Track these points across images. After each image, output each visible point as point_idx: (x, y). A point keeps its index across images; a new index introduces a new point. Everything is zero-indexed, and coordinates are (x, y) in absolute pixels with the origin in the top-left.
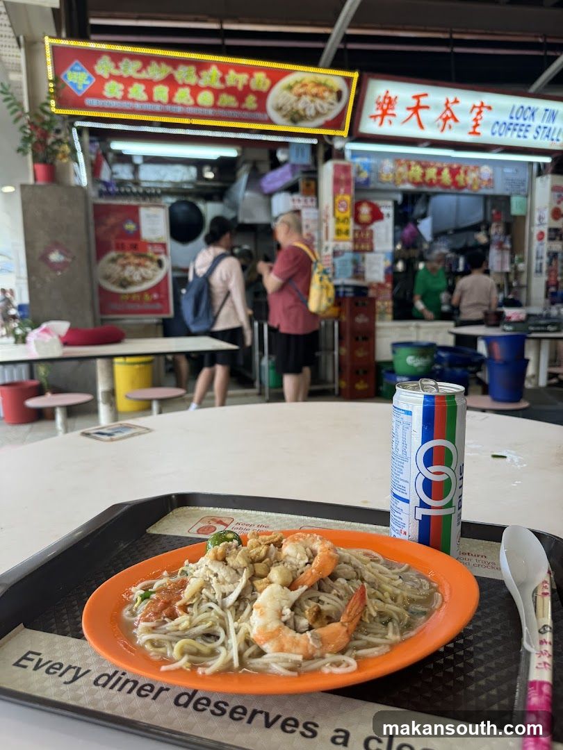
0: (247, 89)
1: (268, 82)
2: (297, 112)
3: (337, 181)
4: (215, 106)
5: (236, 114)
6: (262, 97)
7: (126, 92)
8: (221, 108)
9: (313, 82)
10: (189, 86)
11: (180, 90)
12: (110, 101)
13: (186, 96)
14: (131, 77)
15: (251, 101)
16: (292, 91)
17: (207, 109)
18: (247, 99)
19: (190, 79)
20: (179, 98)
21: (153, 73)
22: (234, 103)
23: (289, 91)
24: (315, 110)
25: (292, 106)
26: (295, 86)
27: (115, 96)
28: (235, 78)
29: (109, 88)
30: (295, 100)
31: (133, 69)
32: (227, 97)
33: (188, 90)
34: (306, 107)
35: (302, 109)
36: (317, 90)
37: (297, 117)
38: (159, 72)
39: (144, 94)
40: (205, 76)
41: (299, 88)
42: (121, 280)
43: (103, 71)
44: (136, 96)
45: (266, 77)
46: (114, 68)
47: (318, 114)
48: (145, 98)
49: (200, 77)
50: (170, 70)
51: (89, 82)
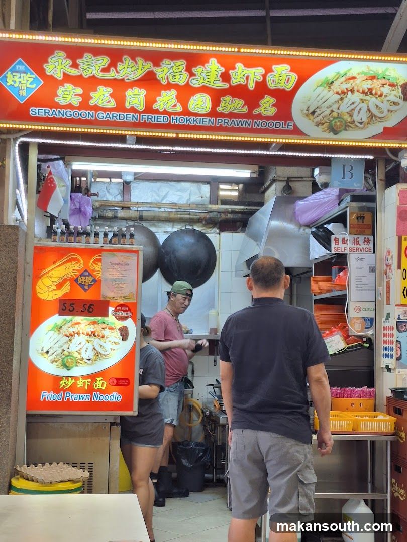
0: (262, 88)
1: (294, 77)
2: (339, 117)
3: (403, 216)
4: (213, 113)
5: (245, 123)
6: (284, 98)
7: (86, 98)
8: (222, 115)
9: (363, 73)
10: (176, 87)
11: (164, 93)
12: (63, 110)
13: (171, 100)
14: (93, 77)
15: (268, 105)
16: (332, 87)
17: (202, 118)
18: (262, 102)
19: (178, 77)
20: (161, 103)
21: (125, 71)
22: (242, 107)
23: (327, 88)
24: (368, 112)
25: (331, 109)
26: (336, 80)
27: (70, 103)
28: (244, 73)
29: (63, 93)
30: (336, 100)
31: (97, 66)
32: (232, 101)
33: (174, 92)
34: (352, 110)
35: (347, 113)
36: (371, 85)
37: (338, 124)
38: (133, 69)
39: (111, 99)
40: (199, 73)
41: (342, 83)
42: (63, 357)
43: (56, 71)
44: (100, 103)
45: (291, 71)
46: (71, 66)
47: (372, 118)
48: (113, 104)
49: (192, 75)
50: (149, 66)
51: (34, 86)
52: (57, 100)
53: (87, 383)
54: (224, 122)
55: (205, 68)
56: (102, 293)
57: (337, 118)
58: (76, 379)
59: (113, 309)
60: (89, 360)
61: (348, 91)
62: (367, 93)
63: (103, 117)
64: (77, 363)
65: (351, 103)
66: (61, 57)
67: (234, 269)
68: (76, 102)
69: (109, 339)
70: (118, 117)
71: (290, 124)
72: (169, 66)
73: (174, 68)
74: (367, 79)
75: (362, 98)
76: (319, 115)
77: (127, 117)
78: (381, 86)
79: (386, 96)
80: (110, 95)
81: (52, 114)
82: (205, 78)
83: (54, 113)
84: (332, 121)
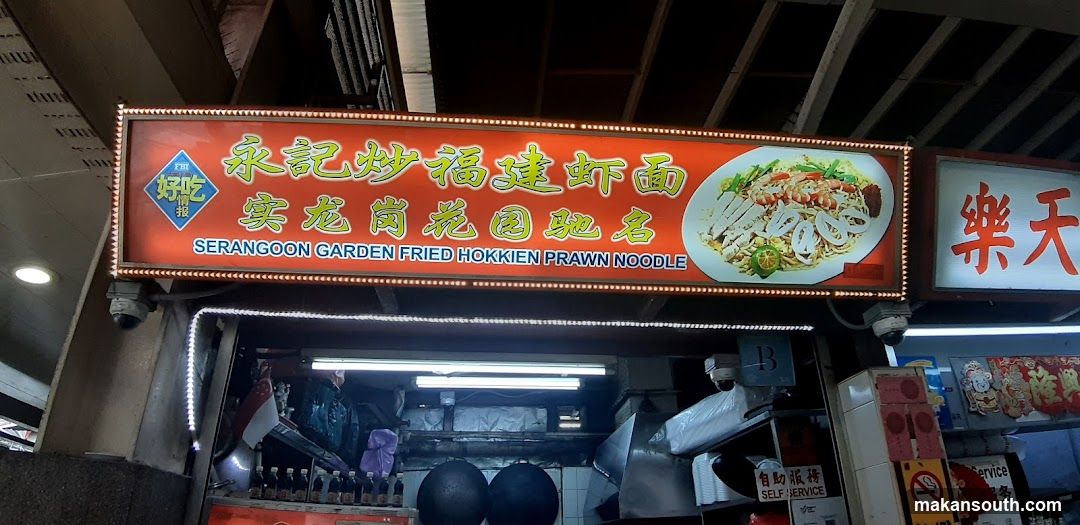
0: (625, 194)
1: (681, 174)
2: (767, 245)
3: (894, 424)
4: (537, 241)
5: (597, 259)
7: (296, 216)
8: (554, 244)
9: (799, 167)
10: (465, 193)
11: (442, 205)
12: (252, 241)
13: (456, 219)
14: (309, 179)
15: (637, 224)
16: (749, 192)
17: (516, 251)
18: (626, 220)
19: (468, 176)
20: (439, 224)
21: (369, 168)
22: (591, 229)
23: (741, 192)
24: (816, 237)
25: (752, 230)
26: (754, 180)
27: (265, 228)
28: (589, 168)
29: (252, 210)
30: (759, 215)
31: (318, 159)
32: (571, 217)
33: (461, 204)
34: (790, 232)
35: (781, 238)
36: (814, 188)
37: (767, 257)
38: (384, 162)
39: (341, 219)
40: (508, 167)
41: (765, 185)
43: (241, 169)
44: (321, 225)
45: (673, 164)
46: (269, 160)
47: (823, 247)
48: (345, 228)
49: (495, 171)
50: (413, 156)
51: (203, 198)
52: (241, 222)
54: (559, 258)
55: (519, 159)
57: (763, 248)
61: (777, 198)
62: (810, 203)
63: (327, 251)
65: (784, 220)
66: (253, 145)
68: (277, 224)
70: (355, 253)
71: (680, 260)
72: (451, 157)
73: (461, 160)
74: (806, 179)
75: (803, 210)
76: (732, 241)
77: (372, 252)
78: (830, 190)
79: (842, 209)
80: (340, 211)
81: (233, 249)
82: (519, 176)
83: (236, 247)
84: (755, 252)
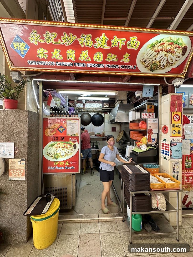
0: (125, 49)
1: (139, 43)
2: (155, 63)
3: (173, 105)
4: (104, 62)
5: (117, 66)
6: (134, 54)
7: (50, 55)
8: (107, 63)
9: (168, 41)
10: (88, 48)
11: (83, 52)
12: (41, 61)
13: (86, 55)
14: (51, 44)
15: (126, 57)
16: (154, 48)
17: (99, 64)
18: (124, 56)
19: (88, 43)
20: (82, 57)
21: (65, 41)
22: (116, 59)
23: (152, 48)
24: (167, 61)
25: (152, 59)
26: (156, 45)
27: (43, 58)
28: (117, 41)
29: (39, 53)
30: (155, 55)
31: (52, 38)
32: (112, 55)
33: (87, 51)
34: (161, 60)
35: (159, 61)
36: (170, 47)
37: (154, 66)
38: (69, 39)
39: (60, 55)
40: (98, 41)
41: (158, 46)
42: (55, 155)
43: (34, 41)
44: (56, 57)
45: (137, 40)
46: (40, 38)
47: (168, 64)
48: (61, 58)
49: (95, 42)
50: (75, 37)
51: (26, 49)
52: (38, 56)
53: (63, 163)
54: (108, 66)
55: (100, 38)
56: (67, 133)
58: (59, 162)
59: (71, 139)
60: (63, 156)
61: (160, 50)
62: (168, 51)
63: (58, 64)
64: (59, 157)
65: (161, 56)
66: (35, 33)
67: (108, 122)
68: (46, 57)
69: (70, 149)
70: (64, 64)
71: (135, 67)
72: (84, 38)
73: (87, 38)
74: (169, 44)
75: (165, 54)
76: (147, 62)
77: (68, 64)
78: (174, 48)
79: (176, 53)
80: (60, 53)
81: (37, 63)
82: (100, 44)
83: (38, 63)
84: (152, 65)
